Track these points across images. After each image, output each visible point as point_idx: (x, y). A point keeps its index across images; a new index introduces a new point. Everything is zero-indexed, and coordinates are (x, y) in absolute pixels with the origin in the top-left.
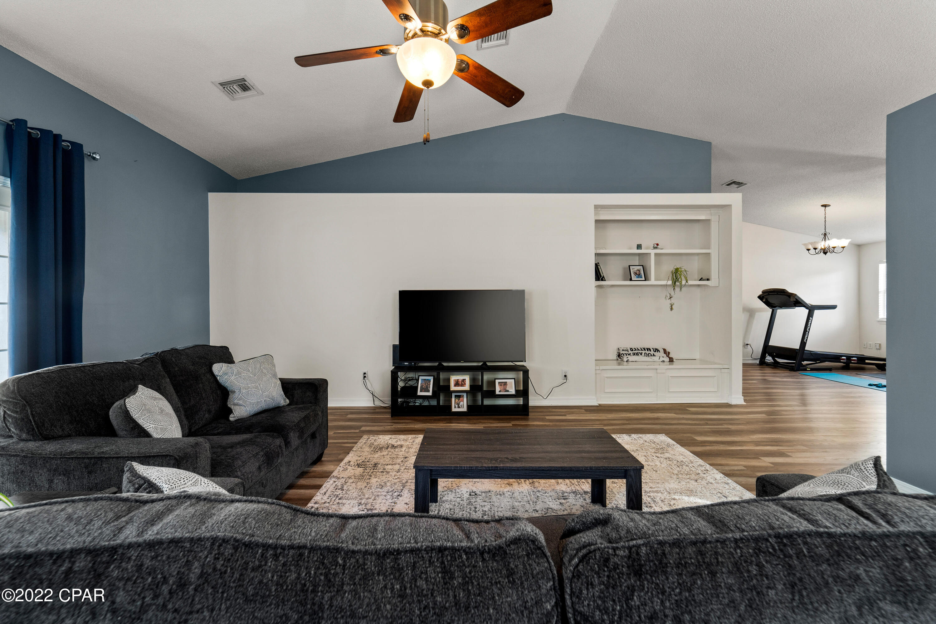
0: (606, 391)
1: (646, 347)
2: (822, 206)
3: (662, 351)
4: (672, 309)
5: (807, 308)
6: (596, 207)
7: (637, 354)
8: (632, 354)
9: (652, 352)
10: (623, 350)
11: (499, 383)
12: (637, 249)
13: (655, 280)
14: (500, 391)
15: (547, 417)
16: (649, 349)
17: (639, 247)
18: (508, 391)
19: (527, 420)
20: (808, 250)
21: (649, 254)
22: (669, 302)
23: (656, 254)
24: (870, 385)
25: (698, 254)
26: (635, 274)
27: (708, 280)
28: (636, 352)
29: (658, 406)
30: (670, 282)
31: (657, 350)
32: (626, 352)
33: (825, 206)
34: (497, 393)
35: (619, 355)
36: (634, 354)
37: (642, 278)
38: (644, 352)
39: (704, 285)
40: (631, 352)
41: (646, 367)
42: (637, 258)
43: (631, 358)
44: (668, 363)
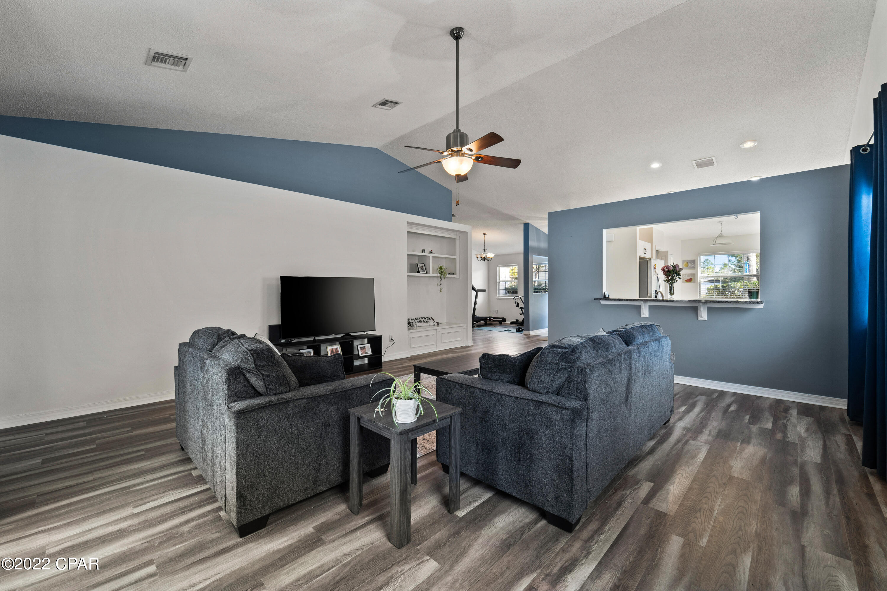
0: (412, 347)
1: (423, 317)
2: (483, 234)
3: (431, 319)
4: (441, 292)
5: (475, 291)
6: (408, 223)
7: (420, 322)
8: (417, 322)
9: (427, 320)
10: (412, 320)
11: (360, 348)
12: (423, 252)
13: (432, 273)
14: (362, 354)
15: (394, 367)
16: (424, 318)
17: (423, 251)
18: (367, 353)
19: (381, 371)
20: (477, 258)
21: (429, 256)
22: (439, 288)
23: (432, 257)
24: (505, 331)
25: (445, 258)
26: (421, 269)
27: (454, 274)
28: (419, 320)
29: (439, 352)
30: (439, 275)
31: (428, 319)
32: (414, 321)
33: (484, 234)
34: (360, 355)
35: (409, 323)
36: (418, 322)
37: (424, 271)
38: (423, 320)
39: (452, 277)
40: (416, 321)
41: (425, 329)
42: (417, 258)
43: (419, 324)
44: (436, 326)
